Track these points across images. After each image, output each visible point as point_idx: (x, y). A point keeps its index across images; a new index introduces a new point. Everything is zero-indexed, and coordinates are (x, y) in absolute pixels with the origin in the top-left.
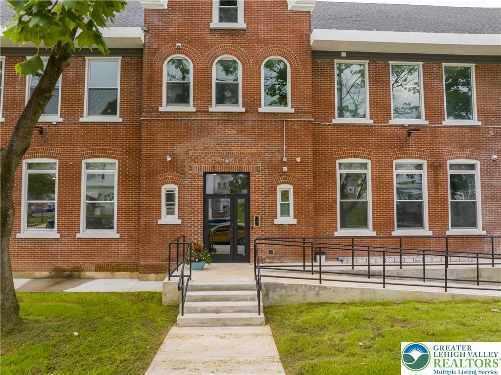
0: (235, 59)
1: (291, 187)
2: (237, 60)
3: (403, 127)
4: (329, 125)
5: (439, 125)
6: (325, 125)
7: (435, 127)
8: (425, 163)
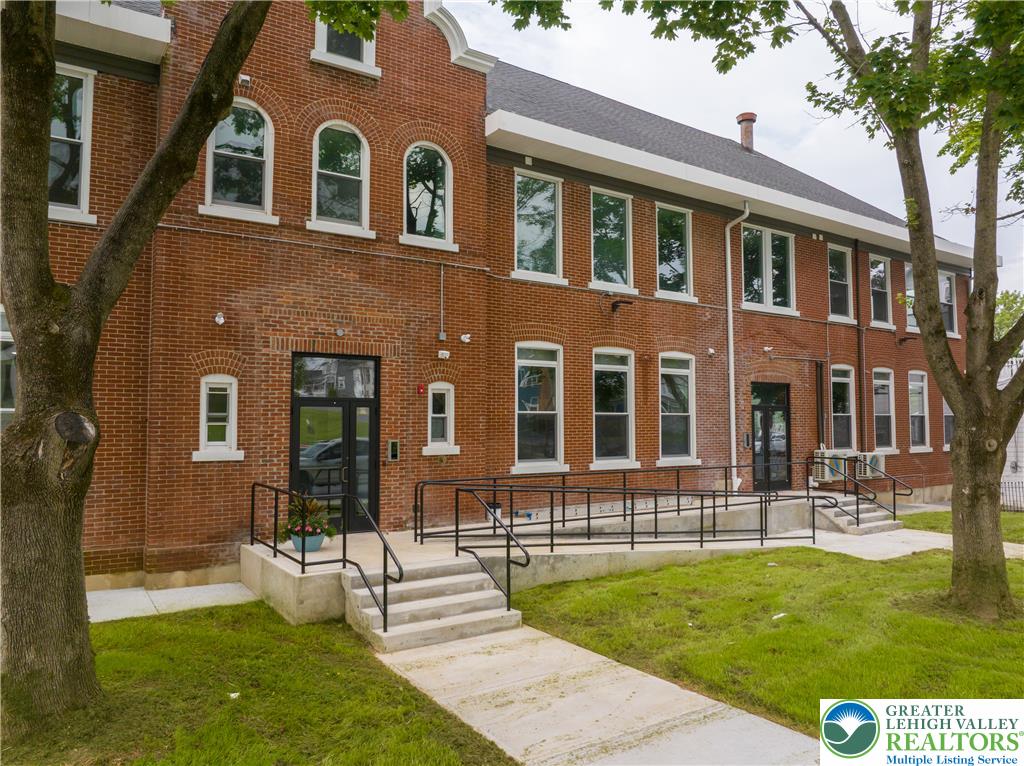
0: (357, 132)
1: (451, 387)
2: (360, 136)
3: (607, 295)
4: (505, 281)
5: (650, 298)
6: (499, 280)
7: (645, 299)
8: (631, 354)
